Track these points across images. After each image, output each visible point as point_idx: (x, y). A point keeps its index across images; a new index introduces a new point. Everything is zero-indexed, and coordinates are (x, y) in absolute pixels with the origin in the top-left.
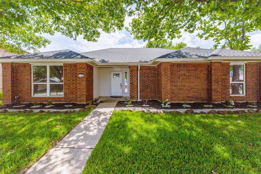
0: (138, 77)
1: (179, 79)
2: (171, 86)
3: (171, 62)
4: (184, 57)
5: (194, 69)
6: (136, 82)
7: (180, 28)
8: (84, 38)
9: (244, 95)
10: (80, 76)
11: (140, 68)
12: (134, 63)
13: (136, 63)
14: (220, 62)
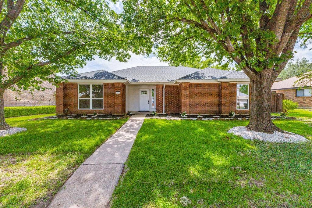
0: (163, 94)
1: (196, 96)
2: (189, 101)
3: (189, 83)
4: (200, 78)
5: (208, 88)
6: (161, 98)
7: (199, 53)
8: (117, 59)
9: (248, 109)
10: (117, 93)
11: (165, 86)
12: (160, 82)
13: (162, 82)
14: (228, 83)
